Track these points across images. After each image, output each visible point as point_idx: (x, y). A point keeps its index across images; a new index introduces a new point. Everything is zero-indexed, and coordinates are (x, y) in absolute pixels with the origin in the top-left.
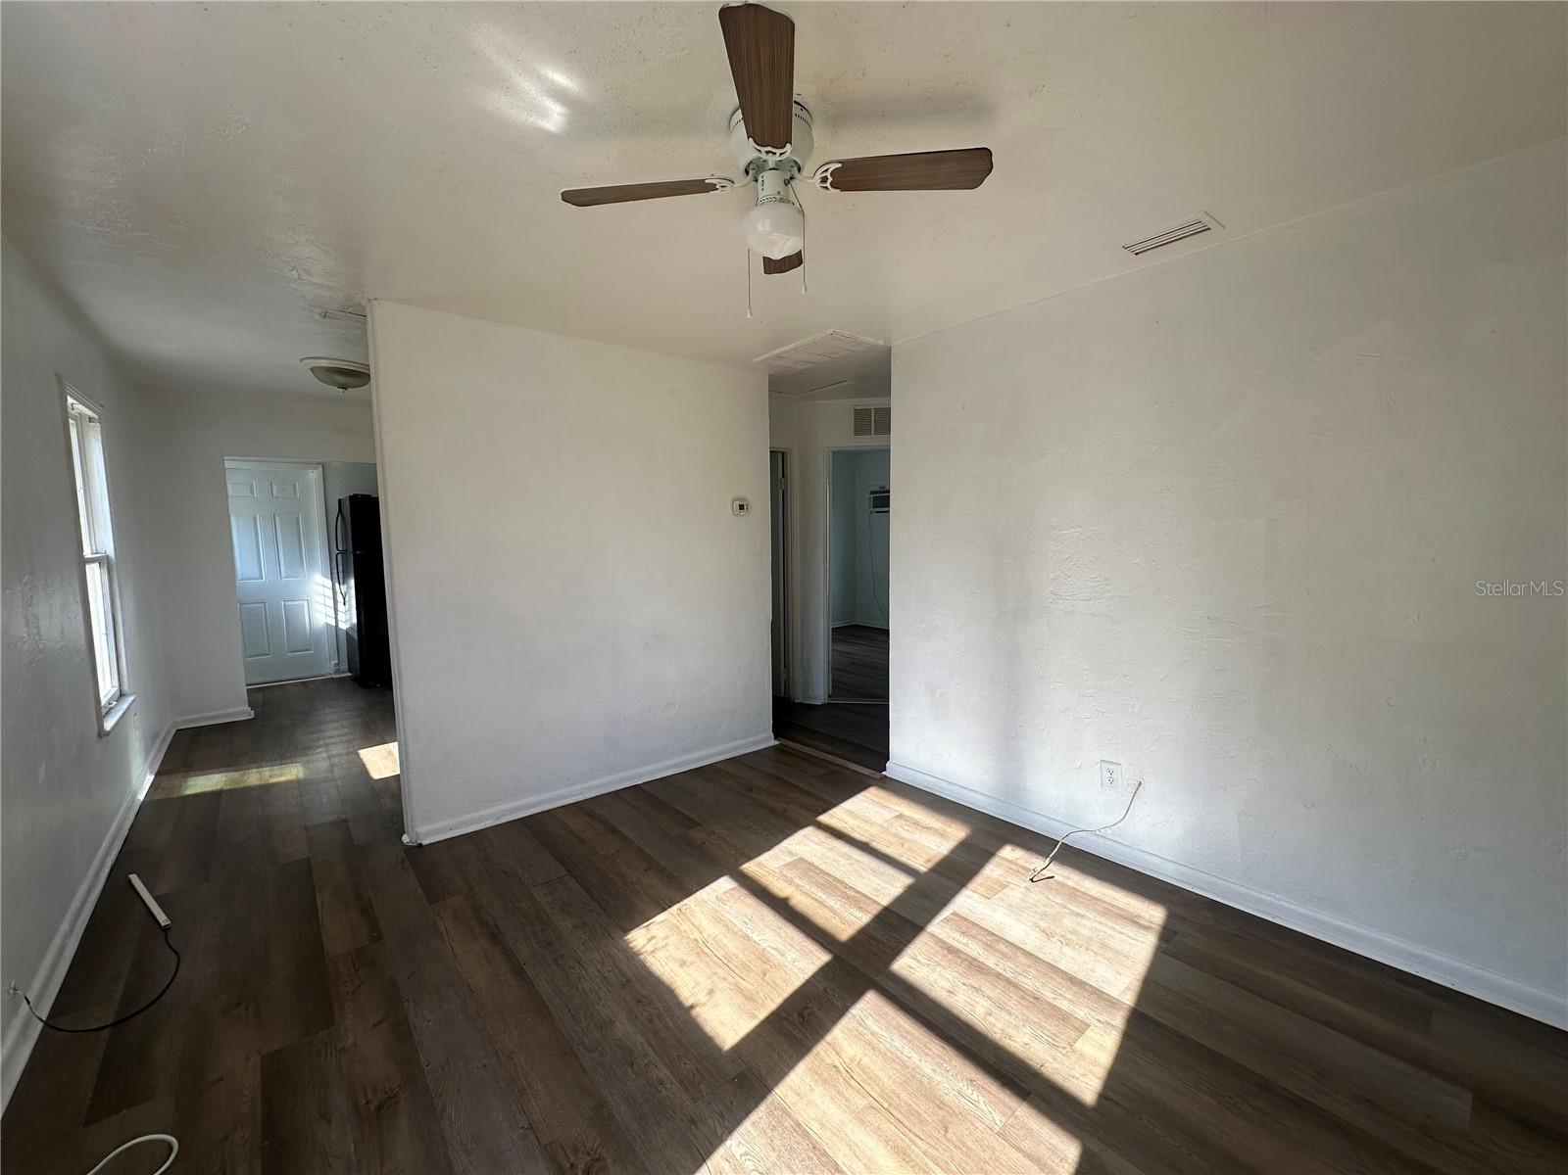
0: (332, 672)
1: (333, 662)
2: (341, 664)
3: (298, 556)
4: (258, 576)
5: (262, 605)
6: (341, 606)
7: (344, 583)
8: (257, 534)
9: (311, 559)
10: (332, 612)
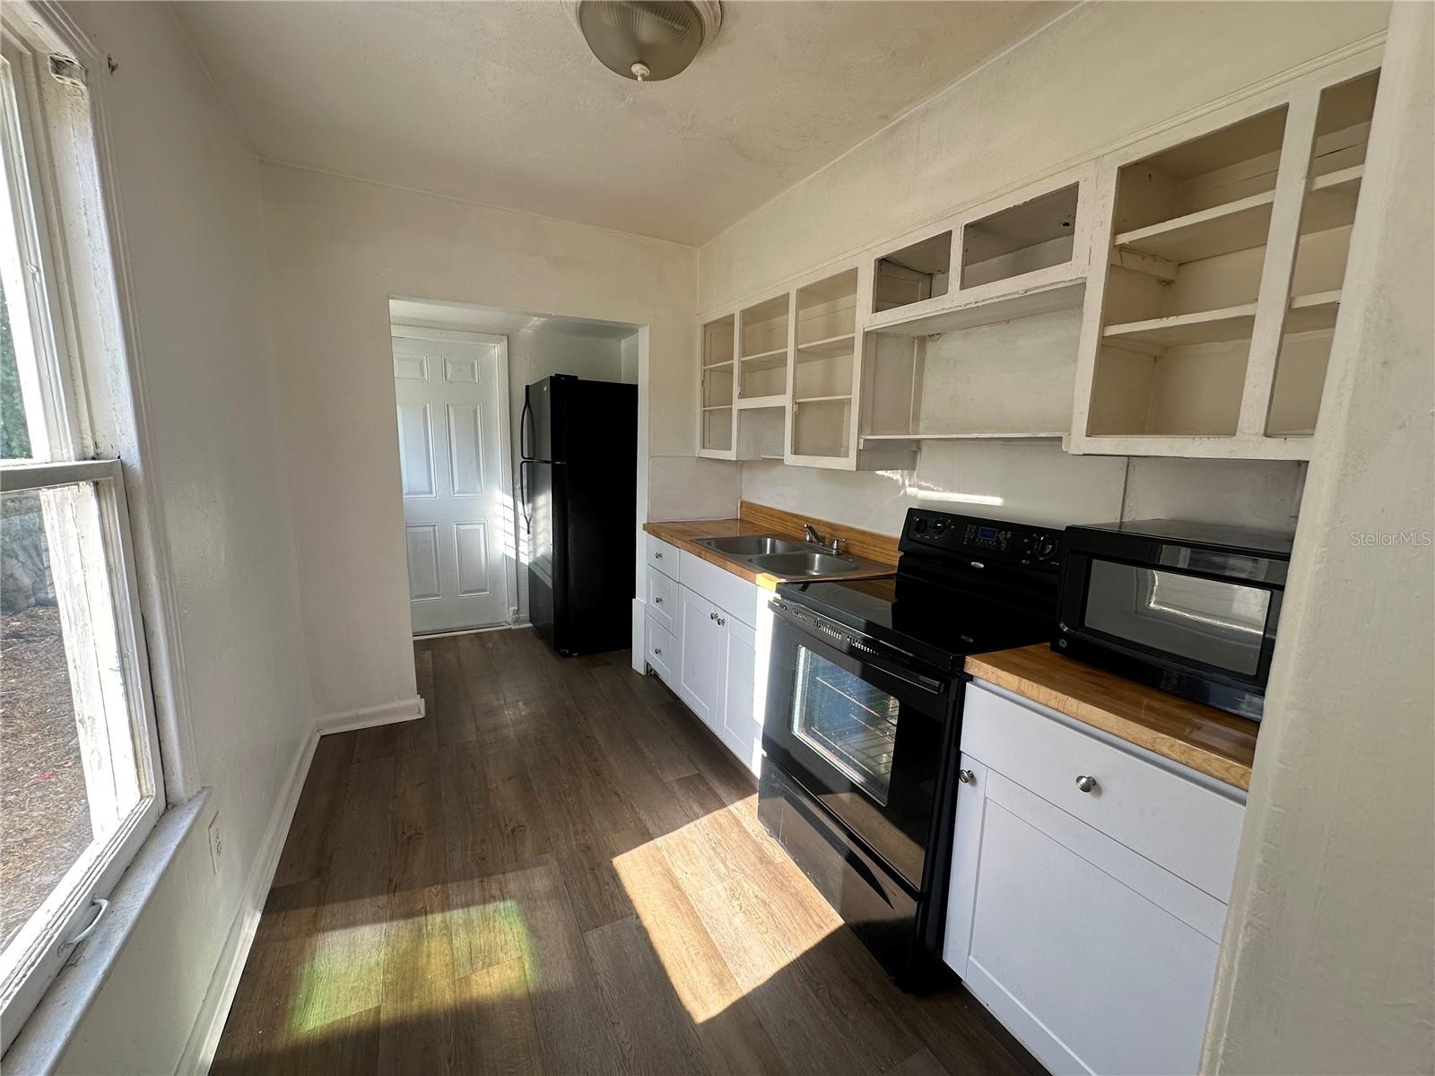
0: (510, 620)
1: (513, 608)
2: (522, 610)
3: (474, 462)
4: (427, 490)
5: (432, 528)
6: (523, 534)
7: (528, 502)
8: (426, 431)
9: (488, 468)
10: (512, 541)
